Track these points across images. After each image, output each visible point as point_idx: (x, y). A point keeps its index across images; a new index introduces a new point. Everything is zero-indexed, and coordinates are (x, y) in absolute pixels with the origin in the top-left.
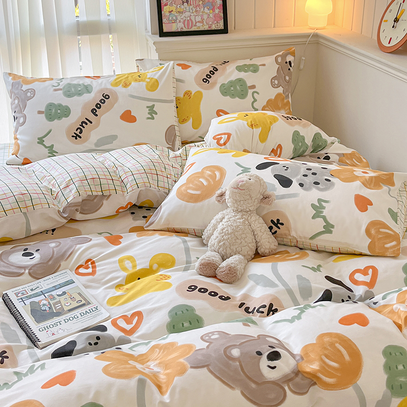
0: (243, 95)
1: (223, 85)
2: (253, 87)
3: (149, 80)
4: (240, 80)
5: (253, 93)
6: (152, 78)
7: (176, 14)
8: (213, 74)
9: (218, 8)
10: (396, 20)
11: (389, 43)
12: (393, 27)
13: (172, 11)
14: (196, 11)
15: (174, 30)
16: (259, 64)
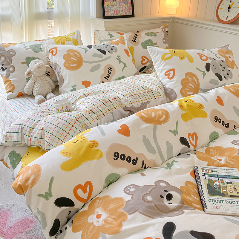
1: (142, 43)
2: (156, 44)
4: (150, 40)
5: (157, 46)
7: (110, 7)
8: (136, 37)
9: (130, 3)
10: (229, 8)
11: (227, 19)
12: (228, 11)
13: (109, 5)
14: (120, 5)
15: (110, 15)
16: (155, 32)
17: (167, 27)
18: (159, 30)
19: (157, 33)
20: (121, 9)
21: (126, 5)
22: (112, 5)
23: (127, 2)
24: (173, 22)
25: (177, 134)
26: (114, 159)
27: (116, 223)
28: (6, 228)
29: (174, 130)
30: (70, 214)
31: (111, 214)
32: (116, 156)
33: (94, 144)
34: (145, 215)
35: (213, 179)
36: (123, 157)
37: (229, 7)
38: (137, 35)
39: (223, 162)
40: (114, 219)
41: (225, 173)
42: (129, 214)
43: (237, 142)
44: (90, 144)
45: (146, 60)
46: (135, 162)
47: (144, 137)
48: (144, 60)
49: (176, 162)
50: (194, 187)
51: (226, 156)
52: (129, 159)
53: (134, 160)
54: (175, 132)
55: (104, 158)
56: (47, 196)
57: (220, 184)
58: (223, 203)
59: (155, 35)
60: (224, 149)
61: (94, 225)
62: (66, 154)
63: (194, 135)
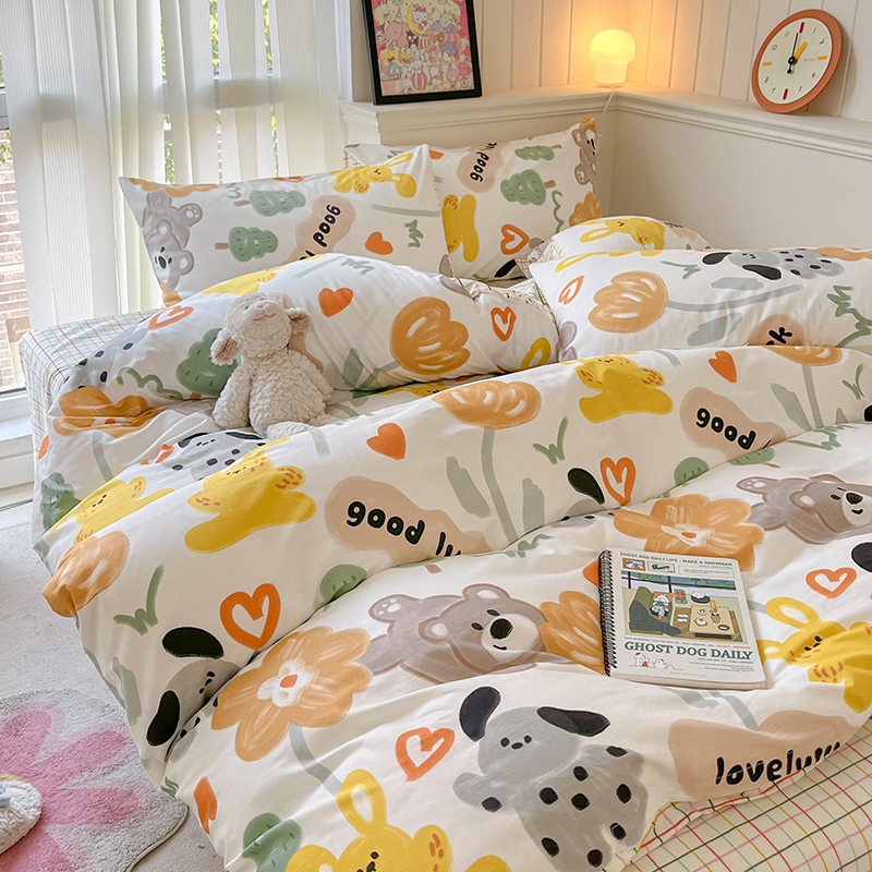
0: (539, 199)
1: (504, 183)
2: (551, 184)
3: (398, 178)
4: (529, 173)
5: (554, 193)
6: (403, 175)
7: (400, 65)
8: (484, 164)
9: (464, 52)
10: (793, 61)
11: (784, 98)
12: (789, 71)
13: (393, 58)
14: (431, 58)
15: (397, 92)
16: (550, 145)
17: (592, 127)
18: (564, 139)
19: (554, 150)
20: (435, 72)
21: (454, 58)
22: (404, 60)
23: (455, 47)
24: (617, 110)
25: (562, 457)
26: (349, 522)
27: (334, 697)
28: (42, 756)
29: (551, 445)
30: (209, 681)
31: (323, 675)
32: (356, 513)
33: (292, 477)
34: (421, 675)
35: (653, 587)
36: (377, 519)
37: (793, 57)
38: (487, 158)
39: (696, 543)
40: (332, 687)
41: (695, 571)
42: (375, 674)
43: (756, 485)
44: (276, 478)
45: (518, 240)
46: (415, 535)
47: (452, 465)
48: (512, 238)
49: (547, 537)
50: (589, 610)
51: (713, 526)
52: (396, 526)
53: (412, 528)
54: (554, 453)
55: (319, 519)
56: (142, 620)
57: (670, 604)
58: (668, 652)
59: (548, 154)
60: (709, 504)
61: (274, 705)
62: (206, 505)
63: (625, 468)
